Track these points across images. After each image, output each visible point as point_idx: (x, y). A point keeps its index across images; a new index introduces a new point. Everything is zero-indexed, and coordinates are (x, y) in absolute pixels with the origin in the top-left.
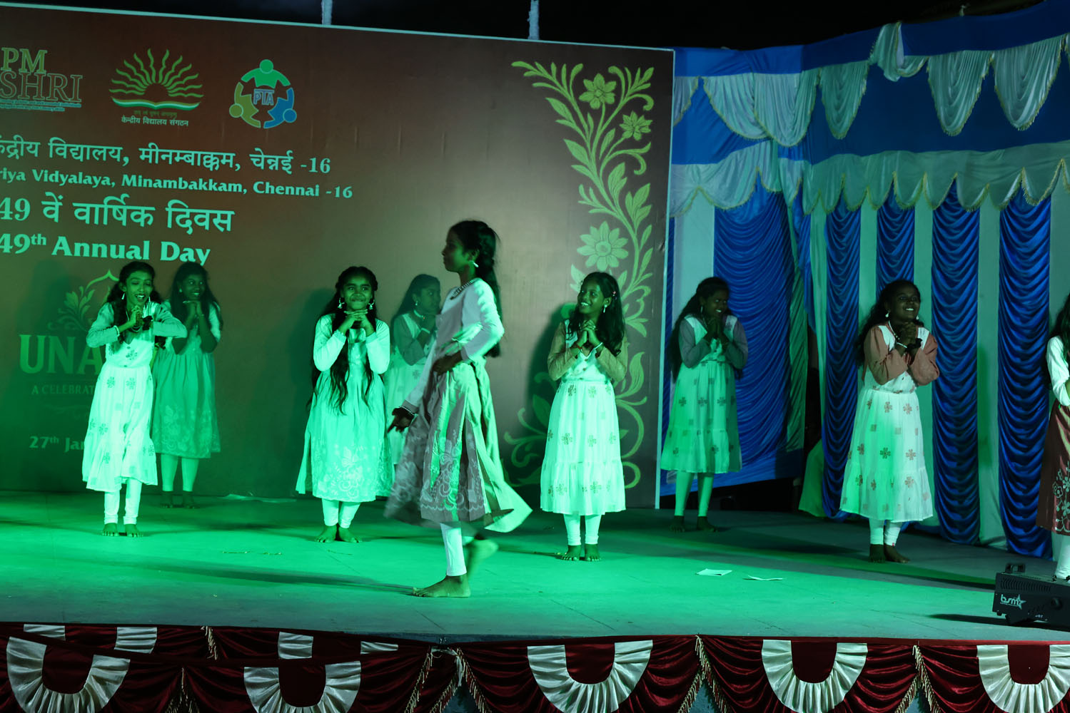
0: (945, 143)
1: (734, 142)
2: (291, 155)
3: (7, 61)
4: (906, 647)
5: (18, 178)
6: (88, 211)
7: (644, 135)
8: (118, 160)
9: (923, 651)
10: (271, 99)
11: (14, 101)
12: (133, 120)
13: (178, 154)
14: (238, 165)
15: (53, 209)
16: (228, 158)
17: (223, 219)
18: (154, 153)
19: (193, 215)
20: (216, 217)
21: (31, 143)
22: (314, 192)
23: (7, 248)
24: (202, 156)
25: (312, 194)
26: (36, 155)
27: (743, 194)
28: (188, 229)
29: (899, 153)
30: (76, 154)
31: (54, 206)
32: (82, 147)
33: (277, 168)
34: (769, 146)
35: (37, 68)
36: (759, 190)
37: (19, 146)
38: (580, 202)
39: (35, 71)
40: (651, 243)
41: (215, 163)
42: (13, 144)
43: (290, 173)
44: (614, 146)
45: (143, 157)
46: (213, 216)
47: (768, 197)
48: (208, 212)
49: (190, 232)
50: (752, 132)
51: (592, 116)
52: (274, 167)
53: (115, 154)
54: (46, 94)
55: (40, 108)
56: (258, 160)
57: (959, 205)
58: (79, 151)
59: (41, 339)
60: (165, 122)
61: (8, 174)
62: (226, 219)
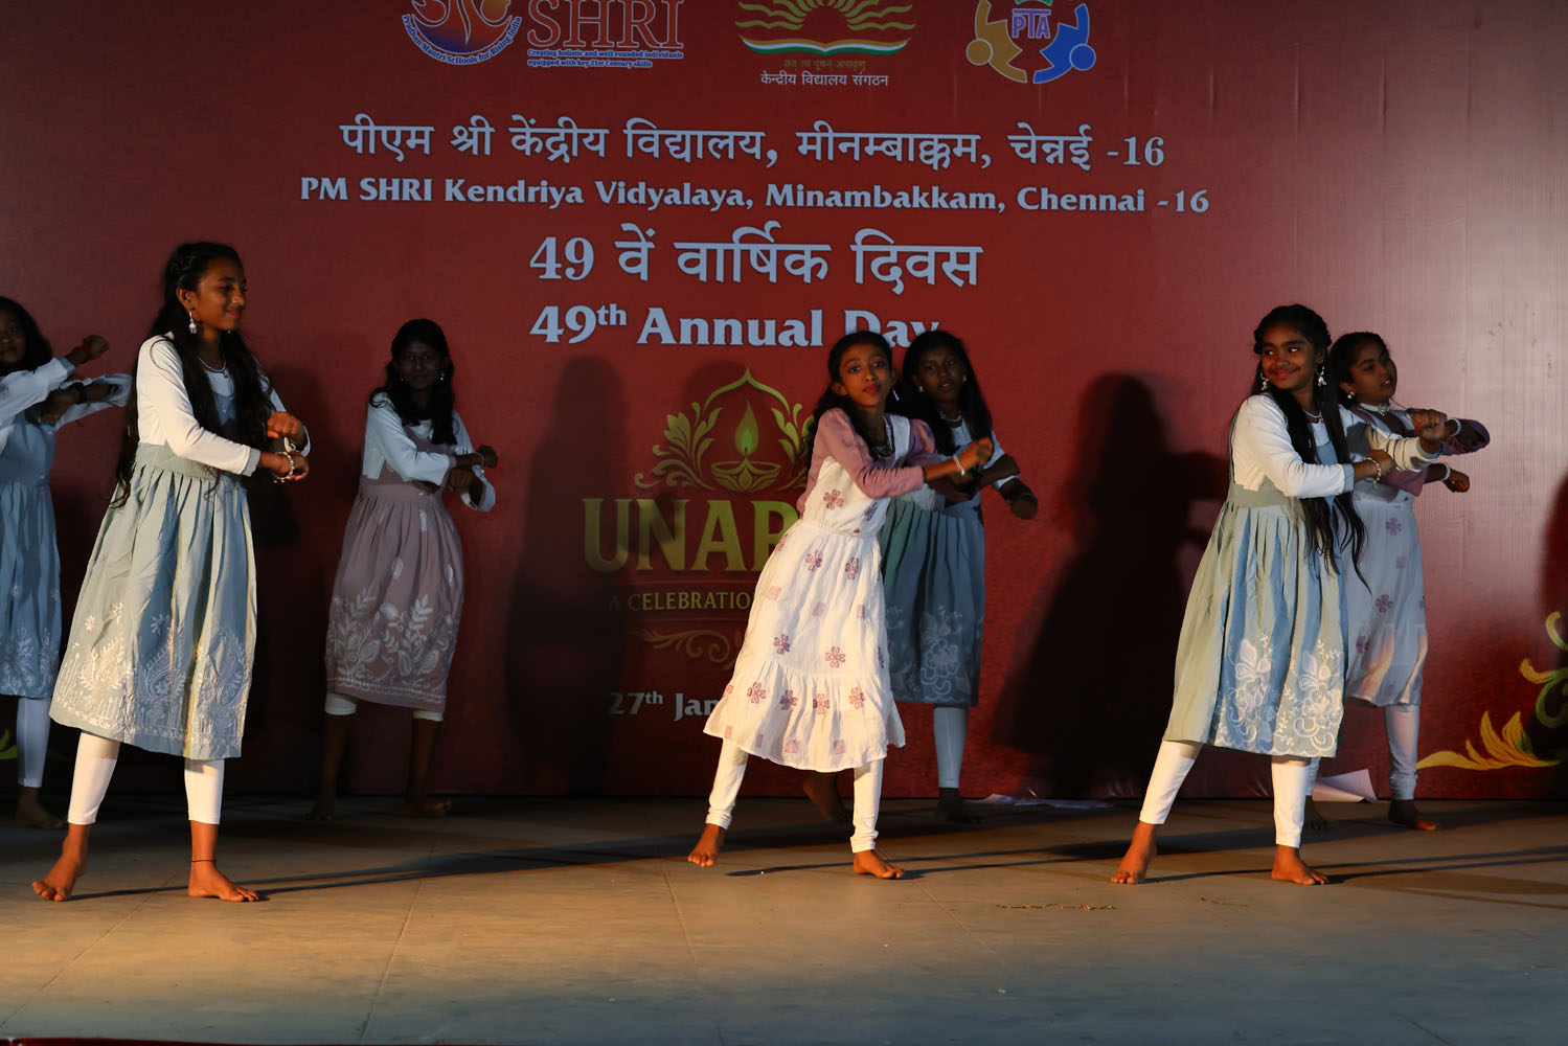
2: (1087, 133)
5: (569, 199)
6: (703, 257)
8: (758, 157)
10: (1044, 26)
11: (557, 52)
12: (783, 78)
13: (871, 142)
14: (986, 158)
15: (636, 256)
16: (967, 143)
17: (962, 263)
18: (825, 141)
19: (903, 257)
20: (948, 260)
21: (591, 132)
22: (1136, 205)
23: (553, 334)
24: (917, 142)
25: (1132, 208)
26: (602, 154)
28: (895, 283)
30: (678, 148)
31: (639, 250)
32: (688, 134)
33: (1061, 161)
37: (569, 137)
41: (942, 155)
42: (557, 134)
43: (1087, 168)
45: (804, 149)
46: (945, 257)
48: (932, 250)
49: (899, 289)
52: (1056, 159)
53: (752, 144)
54: (616, 36)
55: (606, 64)
56: (1026, 145)
58: (683, 143)
59: (623, 504)
60: (843, 79)
61: (549, 192)
62: (968, 262)
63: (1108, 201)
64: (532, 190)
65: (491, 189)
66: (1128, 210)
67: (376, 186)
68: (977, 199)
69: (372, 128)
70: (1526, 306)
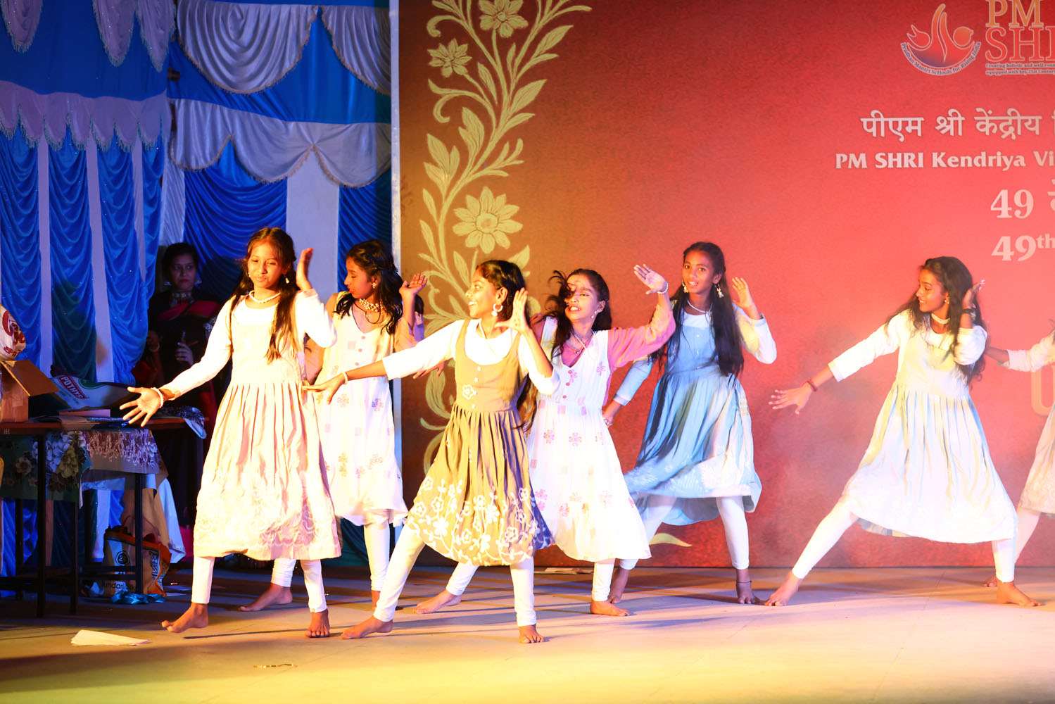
3: (993, 14)
5: (1016, 164)
11: (1006, 65)
21: (1030, 118)
23: (1007, 255)
26: (1037, 133)
35: (1032, 19)
37: (1015, 122)
39: (1030, 24)
42: (1007, 121)
55: (1039, 72)
61: (1002, 159)
64: (991, 158)
65: (963, 159)
67: (886, 158)
69: (882, 120)
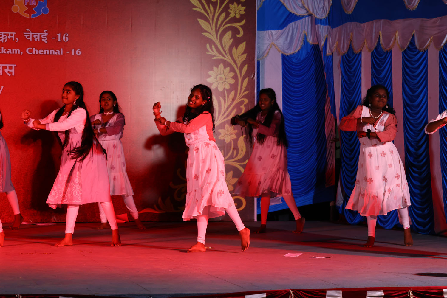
0: (408, 14)
1: (292, 18)
2: (47, 32)
4: (405, 292)
7: (241, 15)
9: (414, 293)
10: (34, 2)
14: (17, 39)
16: (12, 35)
17: (10, 69)
22: (60, 53)
25: (59, 54)
27: (297, 46)
29: (382, 21)
33: (39, 40)
34: (310, 20)
36: (305, 43)
38: (207, 53)
40: (247, 74)
41: (5, 38)
43: (46, 42)
44: (225, 21)
46: (5, 67)
47: (311, 48)
48: (2, 65)
50: (301, 12)
51: (212, 5)
52: (37, 39)
56: (29, 36)
57: (416, 48)
62: (12, 69)
63: (52, 52)
66: (58, 54)
68: (15, 51)
70: (171, 82)
